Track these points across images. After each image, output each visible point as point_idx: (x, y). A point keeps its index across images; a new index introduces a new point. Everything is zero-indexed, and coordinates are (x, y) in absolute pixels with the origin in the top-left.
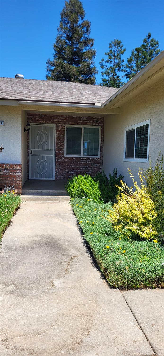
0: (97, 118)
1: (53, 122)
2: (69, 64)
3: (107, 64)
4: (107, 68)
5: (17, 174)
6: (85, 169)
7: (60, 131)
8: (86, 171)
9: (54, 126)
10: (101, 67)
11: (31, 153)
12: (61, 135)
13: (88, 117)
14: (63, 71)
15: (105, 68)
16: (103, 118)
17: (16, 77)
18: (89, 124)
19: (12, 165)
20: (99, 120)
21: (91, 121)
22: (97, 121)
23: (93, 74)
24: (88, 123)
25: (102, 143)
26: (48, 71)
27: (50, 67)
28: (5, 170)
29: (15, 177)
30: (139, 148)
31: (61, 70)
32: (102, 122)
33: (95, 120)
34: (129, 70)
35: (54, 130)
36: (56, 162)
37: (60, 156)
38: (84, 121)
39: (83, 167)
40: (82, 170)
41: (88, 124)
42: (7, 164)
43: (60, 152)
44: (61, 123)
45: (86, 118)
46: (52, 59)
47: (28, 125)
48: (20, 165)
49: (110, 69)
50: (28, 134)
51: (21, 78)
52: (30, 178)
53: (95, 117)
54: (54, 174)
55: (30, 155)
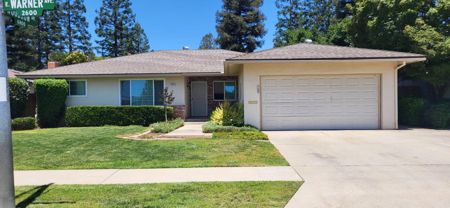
1: (205, 80)
2: (236, 14)
3: (283, 3)
4: (284, 8)
5: (182, 111)
7: (210, 85)
9: (206, 82)
10: (277, 7)
11: (192, 100)
12: (210, 88)
14: (230, 21)
15: (281, 7)
17: (184, 48)
19: (180, 106)
20: (235, 77)
21: (229, 78)
23: (261, 21)
24: (227, 79)
25: (237, 91)
26: (217, 22)
27: (219, 18)
28: (177, 109)
29: (182, 112)
31: (229, 21)
33: (232, 77)
34: (307, 8)
35: (206, 85)
36: (208, 104)
37: (210, 100)
38: (225, 78)
42: (177, 106)
43: (211, 98)
44: (210, 80)
46: (221, 10)
47: (190, 83)
48: (184, 106)
49: (286, 8)
50: (190, 89)
51: (187, 49)
52: (192, 115)
54: (207, 112)
55: (192, 101)
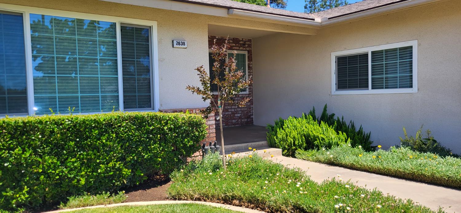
0: (244, 40)
6: (234, 111)
8: (235, 113)
13: (234, 39)
16: (250, 41)
18: (236, 48)
20: (247, 43)
21: (237, 45)
22: (244, 44)
24: (234, 46)
25: (251, 74)
30: (384, 76)
32: (250, 46)
33: (242, 43)
38: (230, 44)
39: (231, 108)
40: (230, 112)
41: (234, 48)
45: (231, 40)
53: (241, 40)
